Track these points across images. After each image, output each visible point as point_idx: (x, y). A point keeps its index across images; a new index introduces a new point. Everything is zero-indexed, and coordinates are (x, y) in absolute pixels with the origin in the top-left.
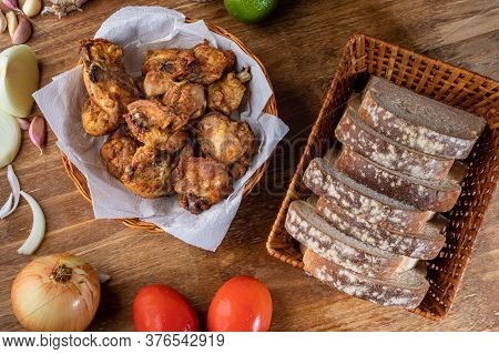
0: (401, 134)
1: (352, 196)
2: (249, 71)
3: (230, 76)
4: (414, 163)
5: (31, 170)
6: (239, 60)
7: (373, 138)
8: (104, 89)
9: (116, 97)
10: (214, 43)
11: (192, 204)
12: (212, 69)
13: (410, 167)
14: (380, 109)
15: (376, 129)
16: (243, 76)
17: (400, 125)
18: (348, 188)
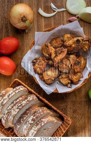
0: (36, 126)
1: (20, 107)
2: (70, 87)
3: (69, 81)
4: (27, 127)
5: (63, 16)
6: (75, 85)
7: (37, 118)
8: (74, 43)
9: (71, 46)
10: (81, 79)
11: (35, 61)
12: (72, 77)
13: (26, 125)
14: (45, 122)
15: (40, 119)
16: (69, 85)
17: (39, 126)
18: (23, 107)
